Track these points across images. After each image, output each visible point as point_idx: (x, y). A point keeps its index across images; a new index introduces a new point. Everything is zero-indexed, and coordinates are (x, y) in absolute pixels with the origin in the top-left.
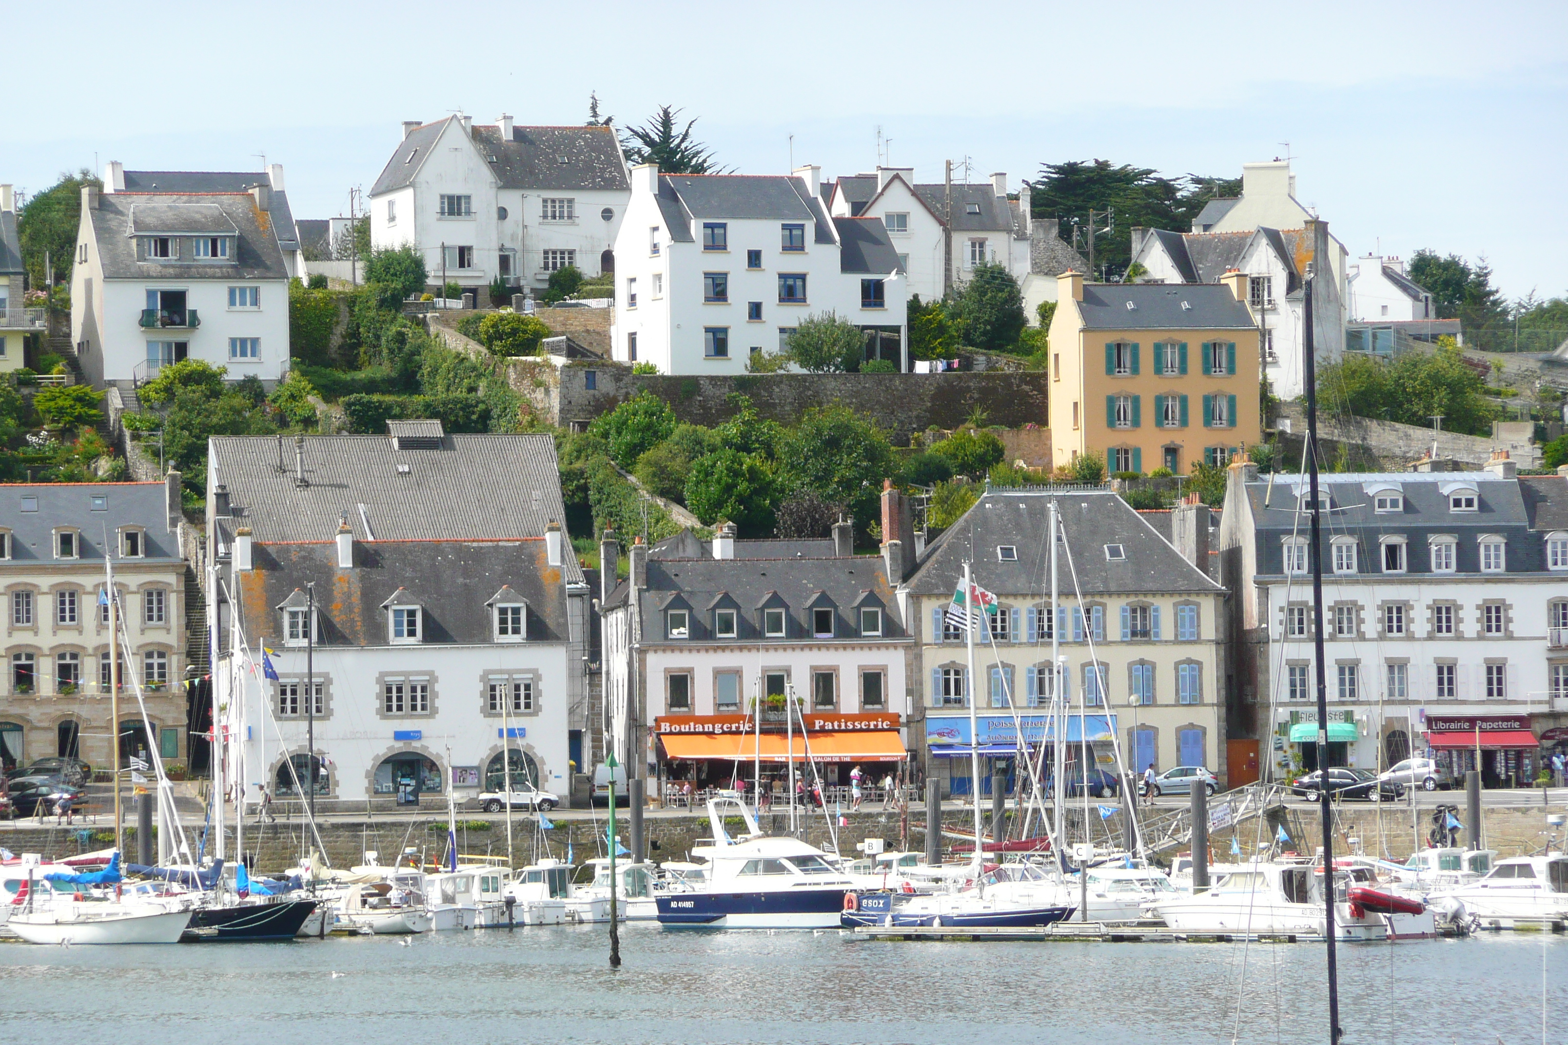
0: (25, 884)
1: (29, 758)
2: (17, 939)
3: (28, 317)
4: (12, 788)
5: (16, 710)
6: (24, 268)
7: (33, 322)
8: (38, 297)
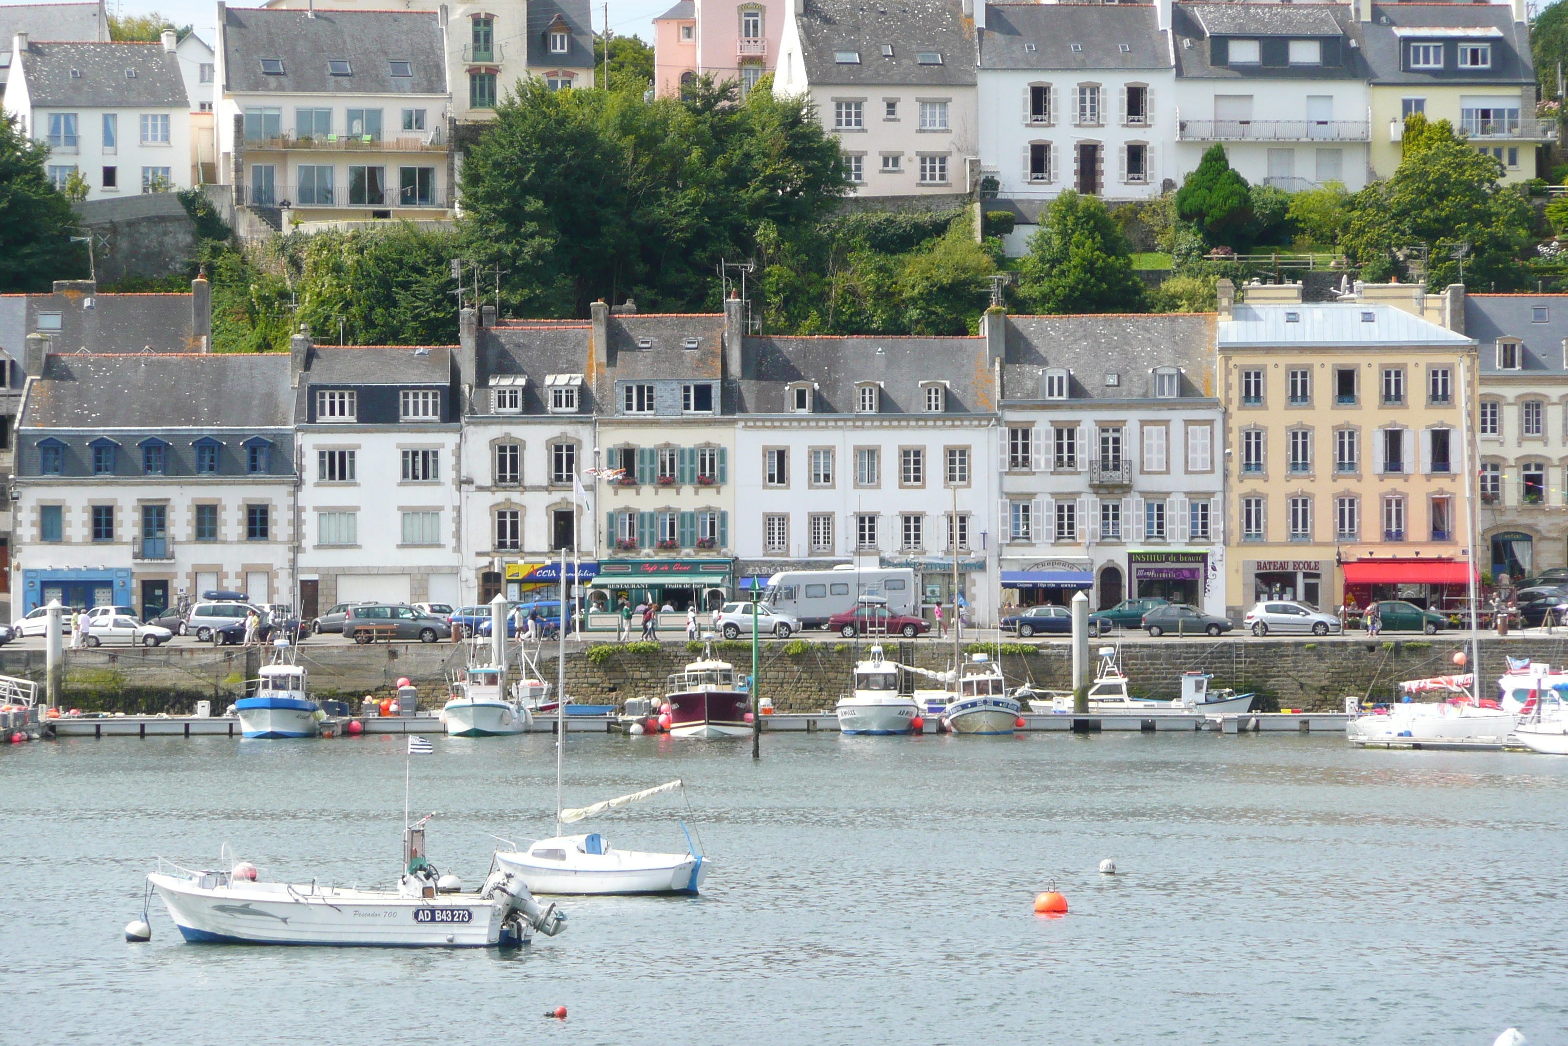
0: (1533, 693)
1: (1538, 568)
2: (1525, 748)
3: (1540, 127)
4: (1520, 598)
5: (1525, 520)
6: (1537, 77)
7: (1545, 132)
8: (1550, 108)
